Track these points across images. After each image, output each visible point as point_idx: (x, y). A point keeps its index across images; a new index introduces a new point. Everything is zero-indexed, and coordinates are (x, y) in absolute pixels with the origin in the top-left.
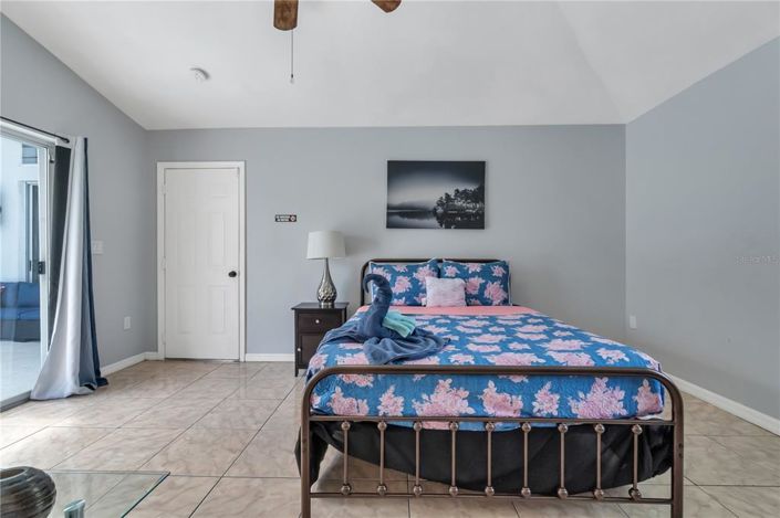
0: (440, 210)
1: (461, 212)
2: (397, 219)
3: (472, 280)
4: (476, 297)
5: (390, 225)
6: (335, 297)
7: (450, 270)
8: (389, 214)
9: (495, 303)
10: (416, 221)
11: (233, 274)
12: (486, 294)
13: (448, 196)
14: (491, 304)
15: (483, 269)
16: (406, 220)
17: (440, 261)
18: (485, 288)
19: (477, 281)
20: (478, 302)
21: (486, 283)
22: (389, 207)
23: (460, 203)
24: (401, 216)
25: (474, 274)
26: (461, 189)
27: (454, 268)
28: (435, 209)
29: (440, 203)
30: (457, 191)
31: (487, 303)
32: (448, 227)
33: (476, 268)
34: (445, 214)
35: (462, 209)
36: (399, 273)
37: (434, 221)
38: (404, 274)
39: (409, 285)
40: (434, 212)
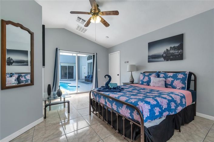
0: (164, 55)
1: (173, 55)
2: (151, 59)
3: (169, 79)
4: (170, 85)
5: (149, 62)
6: (133, 81)
7: (162, 75)
8: (149, 58)
9: (177, 88)
10: (157, 60)
11: (118, 75)
12: (174, 84)
13: (167, 50)
14: (176, 88)
15: (174, 75)
16: (154, 60)
17: (160, 72)
18: (173, 82)
19: (170, 79)
20: (171, 87)
21: (174, 80)
22: (149, 56)
23: (172, 52)
24: (152, 58)
25: (170, 77)
26: (172, 46)
27: (163, 75)
28: (163, 55)
29: (165, 53)
30: (171, 47)
31: (174, 88)
32: (167, 60)
33: (171, 74)
34: (166, 56)
35: (173, 53)
36: (146, 76)
37: (162, 59)
38: (147, 76)
39: (148, 79)
40: (162, 56)
